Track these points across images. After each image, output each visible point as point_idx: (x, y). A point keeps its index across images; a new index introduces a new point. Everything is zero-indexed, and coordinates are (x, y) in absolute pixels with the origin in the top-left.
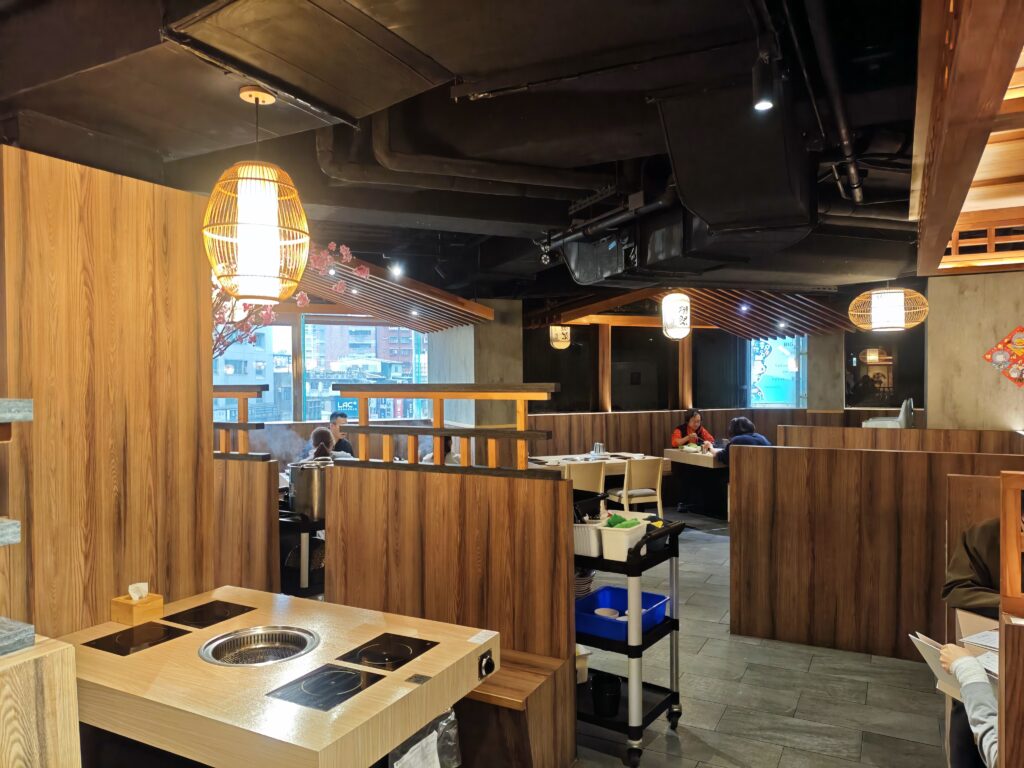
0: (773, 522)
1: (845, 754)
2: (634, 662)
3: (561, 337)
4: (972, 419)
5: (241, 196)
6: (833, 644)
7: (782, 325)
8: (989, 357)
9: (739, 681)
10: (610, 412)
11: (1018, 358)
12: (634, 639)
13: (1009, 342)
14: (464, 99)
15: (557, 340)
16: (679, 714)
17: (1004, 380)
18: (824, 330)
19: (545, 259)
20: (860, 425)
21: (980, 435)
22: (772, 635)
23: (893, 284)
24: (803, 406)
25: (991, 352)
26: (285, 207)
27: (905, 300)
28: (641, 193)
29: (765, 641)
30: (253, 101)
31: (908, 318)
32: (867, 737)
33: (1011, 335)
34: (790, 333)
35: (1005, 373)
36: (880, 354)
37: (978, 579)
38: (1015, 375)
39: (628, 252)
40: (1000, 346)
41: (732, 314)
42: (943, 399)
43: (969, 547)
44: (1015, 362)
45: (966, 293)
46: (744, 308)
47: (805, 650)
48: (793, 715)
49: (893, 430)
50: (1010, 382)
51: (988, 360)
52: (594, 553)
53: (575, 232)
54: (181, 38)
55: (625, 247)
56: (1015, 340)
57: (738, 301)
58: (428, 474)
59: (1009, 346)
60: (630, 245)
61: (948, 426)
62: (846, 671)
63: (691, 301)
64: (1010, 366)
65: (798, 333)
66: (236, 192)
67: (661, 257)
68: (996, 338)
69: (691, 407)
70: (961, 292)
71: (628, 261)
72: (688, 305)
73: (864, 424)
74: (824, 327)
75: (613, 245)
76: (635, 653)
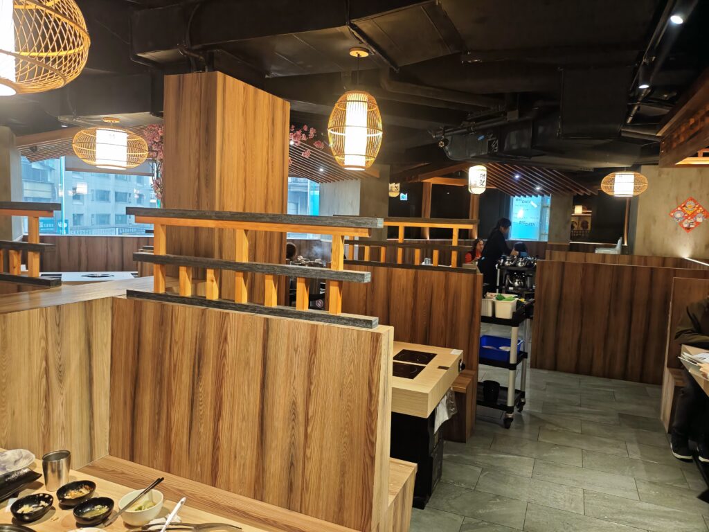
0: (559, 305)
1: (612, 423)
2: (512, 372)
3: (394, 189)
4: (659, 251)
5: (348, 110)
6: (590, 373)
7: (538, 188)
8: (672, 214)
9: (545, 390)
10: (428, 239)
11: (689, 216)
12: (512, 360)
13: (684, 206)
14: (466, 62)
15: (392, 191)
16: (524, 403)
17: (679, 227)
18: (564, 192)
19: (442, 144)
20: (594, 252)
21: (664, 260)
22: (555, 368)
23: (628, 169)
24: (545, 239)
25: (673, 212)
26: (370, 114)
27: (635, 179)
28: (517, 110)
29: (551, 372)
30: (356, 56)
31: (635, 189)
32: (621, 415)
33: (686, 202)
34: (542, 193)
35: (681, 224)
36: (583, 209)
37: (694, 330)
38: (686, 226)
39: (490, 143)
40: (679, 209)
41: (508, 180)
42: (644, 239)
43: (691, 313)
44: (686, 218)
45: (662, 176)
46: (517, 177)
47: (574, 376)
48: (580, 406)
49: (615, 255)
50: (683, 229)
51: (672, 216)
52: (490, 315)
53: (462, 128)
54: (353, 26)
55: (490, 140)
56: (687, 205)
57: (513, 171)
58: (394, 269)
59: (684, 208)
60: (493, 139)
61: (646, 254)
62: (599, 386)
63: (487, 172)
64: (684, 220)
65: (546, 194)
66: (345, 108)
67: (515, 147)
68: (677, 203)
69: (476, 238)
70: (660, 175)
71: (490, 148)
72: (485, 173)
73: (597, 252)
74: (564, 190)
75: (481, 138)
76: (513, 367)
